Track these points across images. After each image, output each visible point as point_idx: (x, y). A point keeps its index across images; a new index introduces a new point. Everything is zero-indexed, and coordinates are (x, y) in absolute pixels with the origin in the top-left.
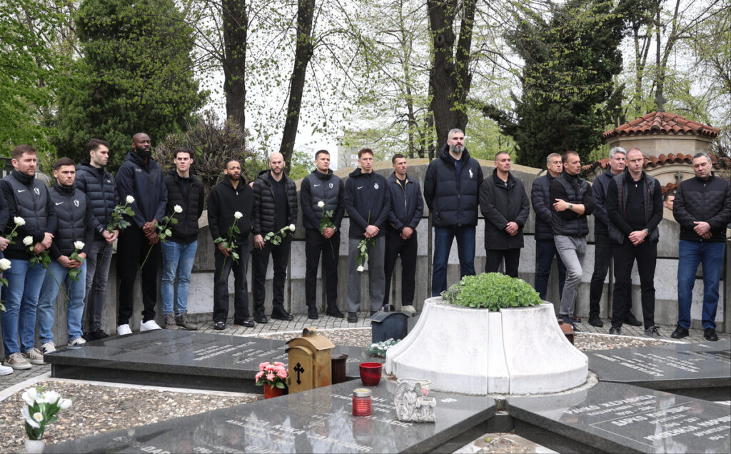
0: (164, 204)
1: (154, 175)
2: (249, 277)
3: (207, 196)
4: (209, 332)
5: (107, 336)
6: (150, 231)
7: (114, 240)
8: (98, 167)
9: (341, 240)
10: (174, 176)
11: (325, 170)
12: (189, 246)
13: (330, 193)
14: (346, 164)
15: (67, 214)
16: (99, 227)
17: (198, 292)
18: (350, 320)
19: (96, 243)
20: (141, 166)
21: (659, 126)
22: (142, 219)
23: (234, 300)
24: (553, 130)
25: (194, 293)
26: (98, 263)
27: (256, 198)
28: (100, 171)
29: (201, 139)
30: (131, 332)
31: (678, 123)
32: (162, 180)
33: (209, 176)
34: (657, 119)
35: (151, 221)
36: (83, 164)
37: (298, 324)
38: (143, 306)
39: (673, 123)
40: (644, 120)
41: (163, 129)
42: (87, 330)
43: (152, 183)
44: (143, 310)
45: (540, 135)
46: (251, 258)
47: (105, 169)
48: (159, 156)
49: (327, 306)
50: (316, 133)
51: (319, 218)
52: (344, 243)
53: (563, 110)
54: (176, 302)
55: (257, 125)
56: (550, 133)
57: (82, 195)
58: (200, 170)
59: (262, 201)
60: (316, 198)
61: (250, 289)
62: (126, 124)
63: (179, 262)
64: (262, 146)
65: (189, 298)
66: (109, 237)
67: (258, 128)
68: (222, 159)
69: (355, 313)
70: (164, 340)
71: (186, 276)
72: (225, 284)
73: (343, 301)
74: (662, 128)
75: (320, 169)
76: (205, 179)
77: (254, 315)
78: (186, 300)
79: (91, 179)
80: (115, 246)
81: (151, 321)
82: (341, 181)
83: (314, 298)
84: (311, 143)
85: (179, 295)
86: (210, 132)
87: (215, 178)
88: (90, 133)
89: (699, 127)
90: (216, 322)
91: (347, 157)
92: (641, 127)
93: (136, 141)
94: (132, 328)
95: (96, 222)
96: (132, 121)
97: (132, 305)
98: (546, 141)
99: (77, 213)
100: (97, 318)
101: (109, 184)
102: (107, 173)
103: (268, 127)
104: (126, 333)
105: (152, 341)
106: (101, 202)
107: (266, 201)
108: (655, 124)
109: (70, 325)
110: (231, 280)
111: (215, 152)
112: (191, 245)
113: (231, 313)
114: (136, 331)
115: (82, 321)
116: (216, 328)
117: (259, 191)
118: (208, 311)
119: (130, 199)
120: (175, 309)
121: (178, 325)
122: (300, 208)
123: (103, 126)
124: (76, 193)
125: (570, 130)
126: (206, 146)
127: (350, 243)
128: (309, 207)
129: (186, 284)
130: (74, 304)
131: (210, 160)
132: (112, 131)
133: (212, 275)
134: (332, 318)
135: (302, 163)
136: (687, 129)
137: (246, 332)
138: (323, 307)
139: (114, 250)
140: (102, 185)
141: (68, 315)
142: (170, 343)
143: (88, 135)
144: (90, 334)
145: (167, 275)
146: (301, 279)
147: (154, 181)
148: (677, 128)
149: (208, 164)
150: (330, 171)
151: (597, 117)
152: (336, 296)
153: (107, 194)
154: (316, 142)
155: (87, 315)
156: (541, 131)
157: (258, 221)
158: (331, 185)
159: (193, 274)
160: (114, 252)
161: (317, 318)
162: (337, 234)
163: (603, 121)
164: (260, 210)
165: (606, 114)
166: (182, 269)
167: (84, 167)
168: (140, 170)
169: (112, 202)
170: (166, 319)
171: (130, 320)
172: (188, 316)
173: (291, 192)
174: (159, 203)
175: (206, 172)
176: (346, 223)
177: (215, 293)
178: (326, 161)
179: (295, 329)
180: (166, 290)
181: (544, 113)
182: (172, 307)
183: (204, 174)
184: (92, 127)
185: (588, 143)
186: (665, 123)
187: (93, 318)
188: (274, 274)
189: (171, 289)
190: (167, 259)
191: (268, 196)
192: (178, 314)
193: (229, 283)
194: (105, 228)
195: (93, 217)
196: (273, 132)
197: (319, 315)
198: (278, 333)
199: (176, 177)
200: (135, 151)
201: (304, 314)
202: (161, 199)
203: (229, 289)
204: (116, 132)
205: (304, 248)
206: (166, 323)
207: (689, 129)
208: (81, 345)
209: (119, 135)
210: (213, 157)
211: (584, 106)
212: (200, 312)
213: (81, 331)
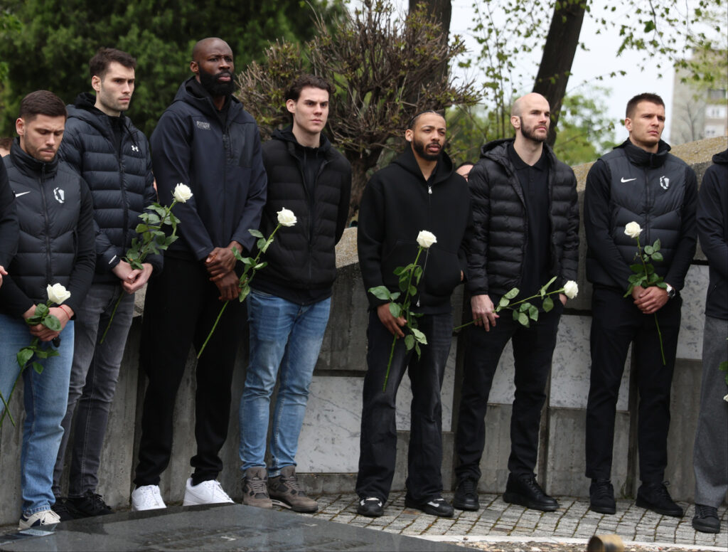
0: (258, 207)
1: (239, 138)
2: (446, 396)
3: (356, 193)
4: (345, 519)
5: (107, 510)
6: (222, 269)
7: (140, 287)
8: (110, 114)
9: (684, 321)
10: (285, 142)
11: (650, 144)
12: (312, 309)
13: (661, 201)
14: (693, 129)
15: (37, 218)
16: (108, 253)
17: (323, 419)
18: (699, 526)
19: (99, 291)
20: (209, 116)
22: (208, 240)
23: (407, 447)
25: (314, 422)
26: (99, 338)
27: (475, 206)
28: (117, 123)
29: (349, 58)
30: (163, 506)
32: (255, 154)
33: (362, 147)
35: (225, 245)
36: (80, 106)
37: (565, 521)
38: (195, 446)
41: (253, 30)
42: (64, 494)
43: (232, 157)
44: (195, 453)
46: (453, 350)
47: (128, 120)
48: (249, 95)
49: (638, 483)
50: (628, 51)
51: (629, 262)
52: (689, 328)
54: (271, 441)
55: (481, 27)
57: (74, 177)
58: (341, 131)
59: (490, 212)
60: (624, 212)
61: (447, 425)
62: (169, 15)
63: (287, 347)
64: (490, 80)
65: (301, 435)
66: (131, 276)
67: (482, 34)
68: (395, 107)
69: (715, 510)
70: (243, 532)
71: (301, 380)
72: (389, 406)
73: (683, 474)
75: (637, 140)
76: (351, 153)
77: (453, 490)
78: (295, 438)
79: (96, 140)
80: (140, 299)
81: (212, 482)
82: (690, 173)
83: (608, 459)
84: (613, 74)
85: (281, 427)
86: (370, 42)
87: (376, 152)
88: (85, 36)
90: (363, 496)
91: (695, 113)
93: (199, 56)
94: (165, 494)
95: (102, 240)
96: (184, 10)
97: (171, 442)
99: (60, 218)
100: (90, 466)
101: (135, 155)
102: (132, 129)
103: (506, 35)
104: (153, 507)
105: (214, 532)
106: (114, 195)
107: (502, 213)
109: (29, 478)
110: (404, 399)
111: (378, 89)
112: (317, 306)
113: (400, 478)
114: (174, 504)
115: (56, 471)
116: (362, 511)
117: (481, 188)
118: (343, 470)
119: (183, 192)
120: (268, 457)
121: (272, 497)
122: (582, 235)
123: (115, 19)
124: (60, 173)
126: (360, 72)
127: (707, 329)
128: (604, 234)
129: (298, 401)
130: (40, 429)
131: (365, 105)
132: (135, 30)
133: (360, 383)
134: (651, 514)
135: (578, 122)
137: (435, 529)
138: (630, 484)
139: (137, 309)
140: (120, 156)
141: (25, 453)
142: (255, 540)
143: (79, 40)
144: (69, 500)
145: (257, 376)
146: (575, 410)
147: (238, 152)
149: (361, 116)
150: (662, 145)
152: (663, 461)
153: (129, 178)
154: (623, 73)
155: (67, 455)
157: (481, 260)
158: (665, 182)
159: (316, 378)
160: (136, 314)
161: (613, 513)
162: (674, 303)
164: (487, 235)
166: (292, 364)
167: (81, 113)
168: (206, 126)
169: (140, 197)
170: (246, 481)
171: (162, 476)
172: (298, 477)
174: (246, 205)
175: (357, 135)
176: (699, 279)
177: (364, 426)
178: (655, 121)
179: (555, 533)
180: (253, 412)
182: (262, 453)
183: (350, 141)
184: (91, 19)
187: (79, 467)
188: (516, 394)
189: (263, 410)
190: (261, 337)
191: (507, 199)
192: (275, 470)
193: (397, 404)
194: (122, 257)
195: (96, 228)
196: (518, 46)
197: (618, 505)
198: (514, 539)
199: (291, 145)
200: (198, 79)
201: (579, 499)
202: (252, 196)
203: (398, 419)
204: (146, 33)
205: (588, 333)
206: (245, 490)
208: (49, 527)
209: (150, 40)
210: (374, 100)
212: (326, 470)
213: (51, 494)
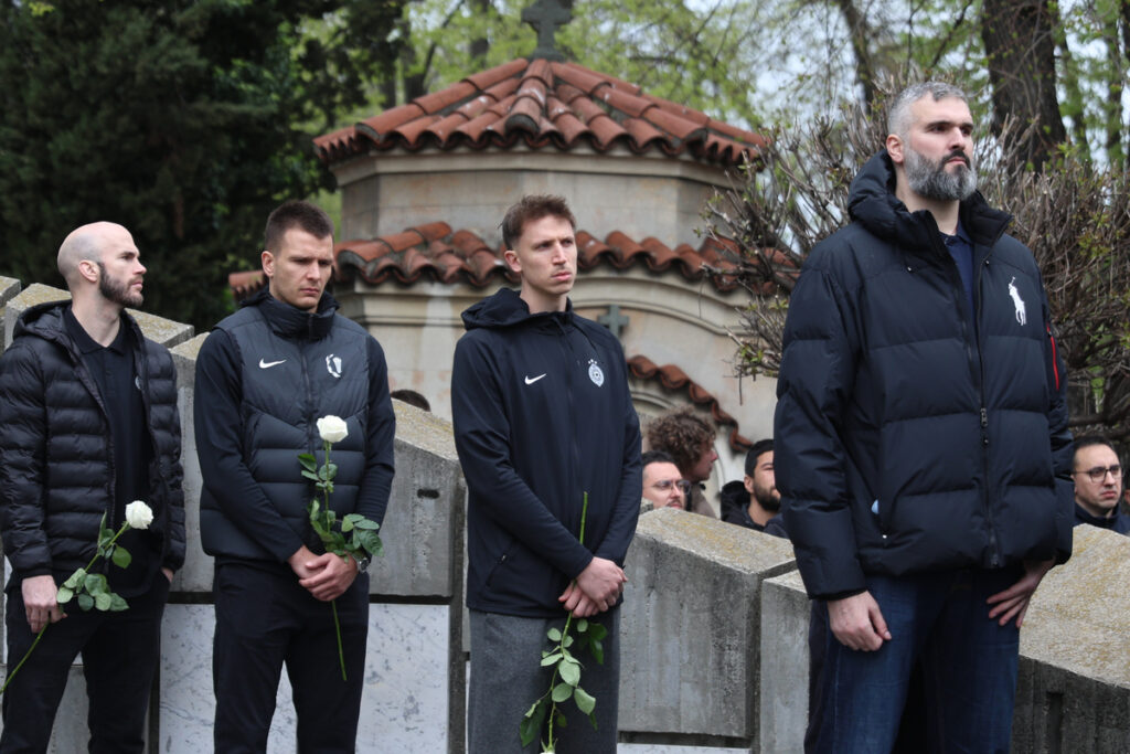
13: (331, 398)
21: (535, 115)
24: (124, 121)
27: (21, 421)
31: (611, 109)
34: (533, 89)
39: (593, 108)
40: (479, 92)
45: (64, 142)
53: (166, 38)
56: (106, 135)
60: (268, 421)
74: (547, 126)
89: (695, 126)
92: (468, 118)
98: (90, 167)
107: (67, 428)
108: (523, 107)
125: (195, 123)
136: (645, 132)
148: (609, 129)
151: (307, 76)
156: (68, 125)
158: (335, 364)
163: (333, 92)
165: (344, 63)
173: (159, 386)
178: (315, 271)
181: (83, 48)
185: (265, 183)
186: (560, 108)
191: (74, 405)
207: (651, 133)
211: (252, 26)
